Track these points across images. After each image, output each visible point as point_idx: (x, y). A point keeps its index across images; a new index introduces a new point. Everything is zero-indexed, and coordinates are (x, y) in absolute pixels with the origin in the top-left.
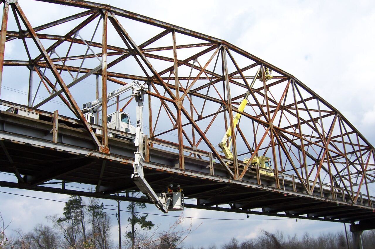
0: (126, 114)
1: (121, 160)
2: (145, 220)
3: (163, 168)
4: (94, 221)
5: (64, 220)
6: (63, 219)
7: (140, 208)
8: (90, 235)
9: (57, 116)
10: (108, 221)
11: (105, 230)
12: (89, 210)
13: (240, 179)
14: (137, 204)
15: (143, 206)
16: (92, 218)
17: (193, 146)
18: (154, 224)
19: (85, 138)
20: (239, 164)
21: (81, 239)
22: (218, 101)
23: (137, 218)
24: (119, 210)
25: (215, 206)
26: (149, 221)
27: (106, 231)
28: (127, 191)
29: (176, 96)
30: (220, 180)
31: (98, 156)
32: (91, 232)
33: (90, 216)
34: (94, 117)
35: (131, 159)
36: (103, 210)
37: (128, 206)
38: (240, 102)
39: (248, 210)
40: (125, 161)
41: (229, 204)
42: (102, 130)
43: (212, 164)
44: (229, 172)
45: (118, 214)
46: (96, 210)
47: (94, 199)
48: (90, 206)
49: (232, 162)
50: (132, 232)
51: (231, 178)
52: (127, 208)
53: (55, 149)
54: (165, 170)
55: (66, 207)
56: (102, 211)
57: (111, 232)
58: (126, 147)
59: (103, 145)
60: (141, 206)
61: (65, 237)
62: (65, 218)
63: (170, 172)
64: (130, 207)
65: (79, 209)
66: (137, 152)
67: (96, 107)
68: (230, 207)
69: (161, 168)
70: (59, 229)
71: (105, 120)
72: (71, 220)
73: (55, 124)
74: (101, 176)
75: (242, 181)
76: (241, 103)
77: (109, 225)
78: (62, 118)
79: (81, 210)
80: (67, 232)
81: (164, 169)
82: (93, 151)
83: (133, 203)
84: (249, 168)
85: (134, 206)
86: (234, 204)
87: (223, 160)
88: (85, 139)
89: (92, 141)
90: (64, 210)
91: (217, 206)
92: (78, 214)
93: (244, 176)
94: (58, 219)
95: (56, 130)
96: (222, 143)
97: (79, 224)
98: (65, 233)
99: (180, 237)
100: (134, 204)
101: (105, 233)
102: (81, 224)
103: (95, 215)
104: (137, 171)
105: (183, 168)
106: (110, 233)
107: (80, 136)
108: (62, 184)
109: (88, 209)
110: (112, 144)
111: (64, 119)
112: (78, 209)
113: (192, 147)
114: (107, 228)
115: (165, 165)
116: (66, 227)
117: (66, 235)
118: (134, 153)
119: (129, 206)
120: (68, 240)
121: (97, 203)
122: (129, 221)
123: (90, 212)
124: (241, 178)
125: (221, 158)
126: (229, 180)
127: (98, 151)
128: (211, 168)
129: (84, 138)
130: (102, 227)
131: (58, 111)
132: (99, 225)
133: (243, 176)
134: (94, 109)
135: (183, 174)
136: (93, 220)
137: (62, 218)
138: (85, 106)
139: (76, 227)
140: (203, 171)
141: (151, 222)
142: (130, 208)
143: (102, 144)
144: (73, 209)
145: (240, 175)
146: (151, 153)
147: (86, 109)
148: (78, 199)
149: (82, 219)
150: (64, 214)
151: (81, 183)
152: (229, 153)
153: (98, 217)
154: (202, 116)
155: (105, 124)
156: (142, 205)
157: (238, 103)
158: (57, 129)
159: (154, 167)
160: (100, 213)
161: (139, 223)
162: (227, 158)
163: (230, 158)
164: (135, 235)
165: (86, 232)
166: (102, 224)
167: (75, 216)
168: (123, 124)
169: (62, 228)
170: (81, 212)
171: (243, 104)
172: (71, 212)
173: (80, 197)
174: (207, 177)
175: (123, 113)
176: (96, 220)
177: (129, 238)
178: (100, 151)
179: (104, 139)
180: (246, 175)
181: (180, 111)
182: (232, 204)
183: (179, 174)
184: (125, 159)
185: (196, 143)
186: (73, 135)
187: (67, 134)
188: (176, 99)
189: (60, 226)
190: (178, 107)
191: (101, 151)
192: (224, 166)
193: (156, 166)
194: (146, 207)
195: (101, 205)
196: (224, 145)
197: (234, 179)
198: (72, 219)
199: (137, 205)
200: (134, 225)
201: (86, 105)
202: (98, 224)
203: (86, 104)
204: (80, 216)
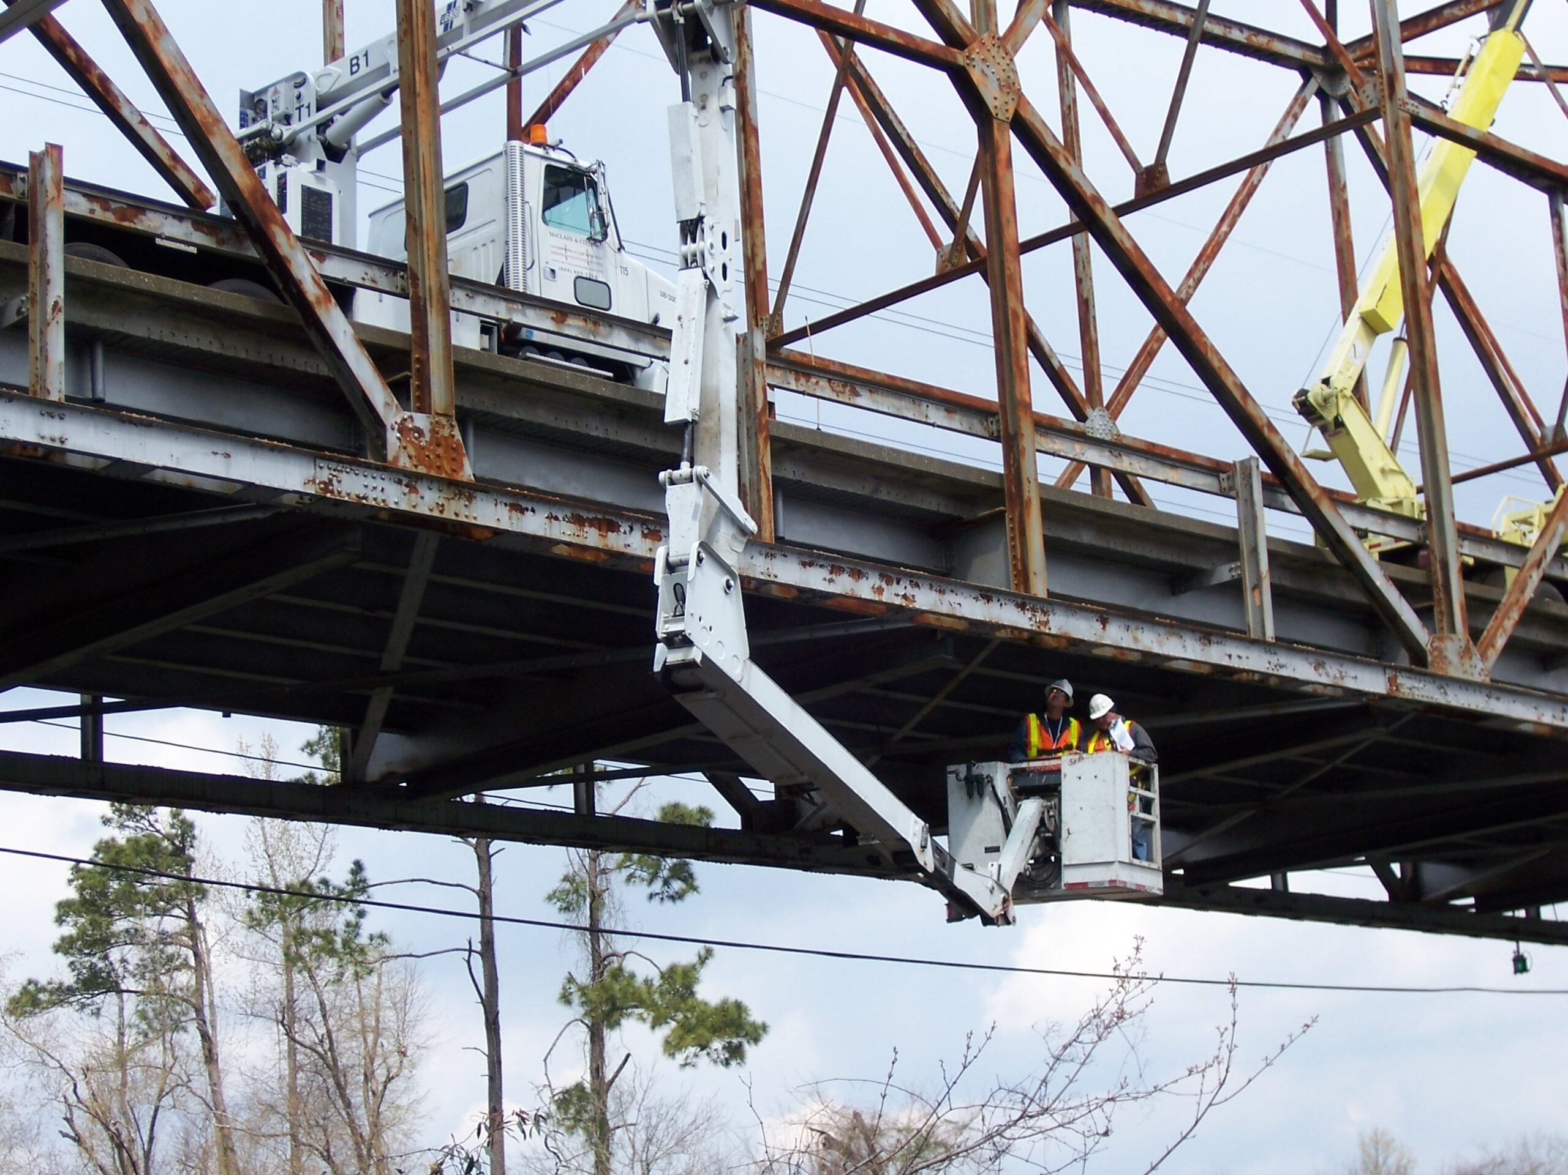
0: (584, 164)
1: (563, 531)
2: (692, 994)
3: (880, 591)
4: (291, 1001)
5: (61, 994)
6: (51, 993)
7: (657, 899)
8: (264, 1116)
9: (52, 191)
10: (402, 1005)
11: (381, 1074)
12: (254, 923)
13: (1478, 669)
14: (625, 873)
15: (677, 885)
16: (272, 979)
17: (1089, 411)
18: (764, 1028)
19: (277, 363)
20: (1467, 548)
21: (196, 1140)
22: (1278, 47)
23: (632, 976)
24: (486, 918)
25: (1263, 883)
26: (725, 1002)
27: (389, 1079)
28: (582, 769)
29: (968, 18)
30: (1324, 680)
31: (381, 496)
32: (274, 1088)
33: (263, 968)
34: (329, 197)
35: (637, 520)
36: (361, 914)
37: (555, 883)
38: (1463, 56)
39: (1521, 913)
40: (592, 537)
41: (1368, 870)
42: (403, 295)
43: (1254, 550)
44: (1394, 617)
45: (477, 947)
46: (309, 921)
47: (286, 830)
48: (263, 889)
49: (1409, 535)
50: (587, 1086)
51: (1404, 659)
52: (550, 898)
53: (50, 450)
54: (898, 601)
55: (72, 894)
56: (357, 926)
57: (422, 1091)
58: (596, 429)
59: (420, 410)
60: (658, 886)
61: (68, 1130)
62: (69, 979)
63: (932, 619)
64: (576, 891)
65: (177, 912)
66: (685, 466)
67: (342, 112)
68: (1378, 893)
69: (865, 588)
70: (24, 1069)
71: (431, 215)
72: (112, 997)
73: (44, 252)
74: (394, 655)
75: (1494, 688)
76: (1471, 59)
77: (410, 1041)
78: (96, 207)
79: (191, 916)
80: (84, 1092)
81: (893, 594)
82: (340, 461)
83: (594, 860)
84: (1546, 578)
85: (600, 883)
86: (1409, 866)
87: (1344, 522)
88: (271, 366)
89: (329, 382)
90: (60, 920)
91: (1280, 887)
92: (170, 949)
93: (1513, 647)
94: (15, 992)
95: (51, 303)
96: (1326, 381)
97: (178, 1026)
98: (72, 1099)
99: (965, 1127)
100: (604, 871)
101: (379, 1096)
102: (193, 1027)
103: (301, 958)
104: (679, 614)
105: (1039, 587)
106: (413, 1096)
107: (239, 349)
108: (76, 721)
109: (250, 913)
110: (483, 402)
111: (106, 208)
112: (164, 913)
113: (1081, 417)
114: (394, 1059)
115: (899, 565)
116: (75, 1056)
117: (81, 1119)
118: (662, 475)
119: (567, 885)
120: (89, 1151)
121: (308, 864)
122: (566, 999)
123: (255, 936)
124: (1484, 657)
125: (1326, 508)
126: (1392, 681)
127: (384, 458)
128: (1248, 584)
129: (265, 360)
130: (350, 1052)
131: (59, 149)
132: (329, 1032)
133: (1501, 642)
134: (330, 132)
135: (1034, 637)
136: (282, 995)
137: (43, 982)
138: (254, 104)
139: (155, 1053)
140: (1188, 607)
141: (739, 1006)
142: (573, 897)
143: (406, 408)
144: (131, 913)
145: (1475, 634)
146: (790, 472)
147: (265, 133)
148: (167, 837)
149: (199, 991)
150: (57, 949)
151: (227, 715)
152: (1381, 464)
153: (329, 967)
154: (1165, 172)
155: (430, 247)
156: (665, 873)
157: (1443, 66)
158: (57, 291)
159: (816, 579)
160: (346, 943)
161: (649, 1016)
162: (1371, 503)
163: (1392, 505)
164: (611, 1105)
165: (233, 1089)
166: (356, 1024)
167: (142, 970)
168: (562, 243)
169: (43, 1062)
170: (193, 937)
171: (1493, 72)
172: (113, 935)
173: (183, 822)
174: (1219, 654)
175: (553, 154)
176: (306, 1000)
177: (571, 1130)
178: (396, 459)
179: (424, 363)
180: (1522, 633)
181: (1003, 133)
182: (1396, 867)
183: (1002, 634)
184: (592, 523)
185: (1108, 387)
186: (181, 340)
187: (138, 328)
188: (974, 38)
189: (29, 1049)
190: (990, 103)
191: (404, 462)
192: (1351, 566)
193: (824, 573)
194: (695, 889)
195: (349, 877)
196: (1341, 402)
197: (1431, 670)
198: (120, 992)
199: (630, 877)
200: (606, 1032)
201: (268, 98)
202: (322, 1031)
203: (264, 91)
204: (186, 965)
